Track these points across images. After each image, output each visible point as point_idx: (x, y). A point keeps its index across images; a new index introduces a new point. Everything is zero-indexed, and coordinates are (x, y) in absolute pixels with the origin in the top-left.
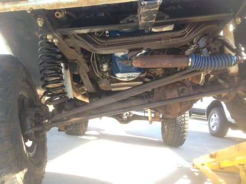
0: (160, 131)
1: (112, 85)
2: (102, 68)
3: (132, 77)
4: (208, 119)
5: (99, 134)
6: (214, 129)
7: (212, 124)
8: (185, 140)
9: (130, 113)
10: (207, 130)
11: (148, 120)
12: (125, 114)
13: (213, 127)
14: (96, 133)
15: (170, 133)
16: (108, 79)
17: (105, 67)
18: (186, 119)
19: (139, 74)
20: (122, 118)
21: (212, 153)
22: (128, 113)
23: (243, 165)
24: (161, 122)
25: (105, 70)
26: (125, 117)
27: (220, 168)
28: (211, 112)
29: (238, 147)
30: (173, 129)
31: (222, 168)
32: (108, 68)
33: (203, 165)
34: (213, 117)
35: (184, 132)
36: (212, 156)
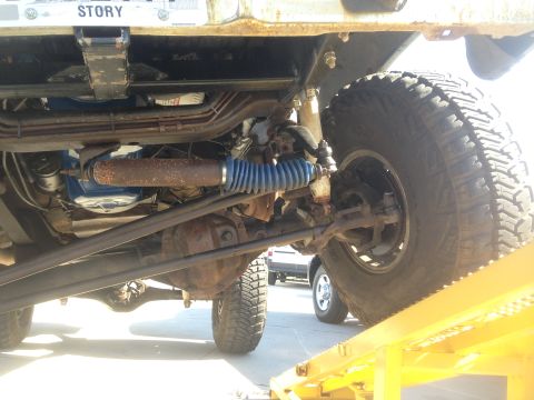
0: (210, 321)
1: (75, 223)
2: (43, 184)
3: (117, 206)
4: (312, 286)
5: (60, 340)
6: (324, 307)
7: (319, 297)
8: (259, 337)
9: (139, 286)
10: (311, 311)
11: (182, 299)
12: (126, 287)
13: (322, 302)
14: (54, 339)
15: (228, 325)
16: (64, 210)
17: (51, 182)
18: (261, 290)
19: (133, 198)
20: (118, 299)
21: (300, 365)
22: (133, 285)
23: (361, 384)
24: (211, 302)
25: (52, 188)
26: (126, 296)
27: (323, 395)
28: (318, 272)
29: (344, 347)
30: (235, 314)
31: (327, 394)
32: (60, 184)
33: (287, 391)
34: (321, 281)
35: (258, 319)
36: (301, 372)
